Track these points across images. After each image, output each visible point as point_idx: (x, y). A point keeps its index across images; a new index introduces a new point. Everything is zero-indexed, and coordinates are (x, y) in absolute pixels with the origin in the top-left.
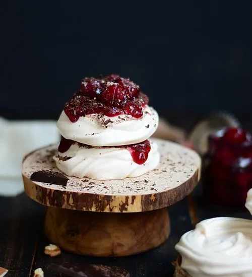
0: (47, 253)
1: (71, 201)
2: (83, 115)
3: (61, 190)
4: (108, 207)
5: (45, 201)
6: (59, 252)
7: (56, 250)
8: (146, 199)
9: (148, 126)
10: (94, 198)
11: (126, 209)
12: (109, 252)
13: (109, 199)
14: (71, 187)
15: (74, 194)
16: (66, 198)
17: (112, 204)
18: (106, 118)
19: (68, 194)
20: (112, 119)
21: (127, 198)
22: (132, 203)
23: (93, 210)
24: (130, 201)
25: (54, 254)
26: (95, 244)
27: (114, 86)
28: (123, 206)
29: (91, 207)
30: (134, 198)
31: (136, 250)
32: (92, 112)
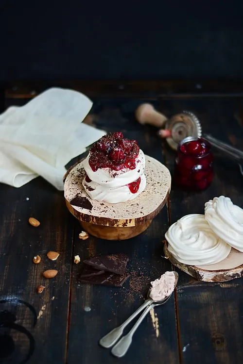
0: (80, 238)
1: (95, 220)
2: (100, 168)
3: (89, 214)
4: (116, 224)
5: (79, 218)
6: (87, 237)
7: (85, 236)
8: (138, 221)
9: (139, 171)
10: (108, 220)
11: (126, 225)
12: (116, 238)
13: (116, 221)
14: (95, 213)
15: (96, 217)
16: (91, 218)
17: (118, 223)
18: (114, 172)
19: (93, 217)
20: (117, 172)
21: (127, 220)
22: (130, 223)
23: (108, 225)
24: (128, 222)
25: (84, 238)
26: (108, 234)
27: (118, 151)
28: (125, 224)
29: (106, 224)
30: (130, 220)
31: (132, 236)
32: (105, 167)
